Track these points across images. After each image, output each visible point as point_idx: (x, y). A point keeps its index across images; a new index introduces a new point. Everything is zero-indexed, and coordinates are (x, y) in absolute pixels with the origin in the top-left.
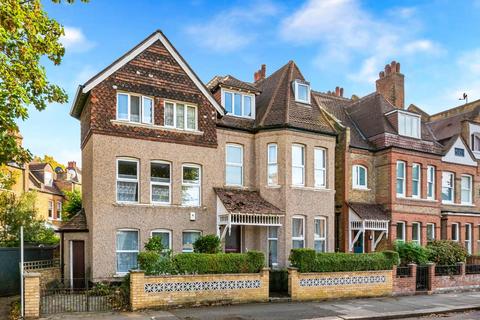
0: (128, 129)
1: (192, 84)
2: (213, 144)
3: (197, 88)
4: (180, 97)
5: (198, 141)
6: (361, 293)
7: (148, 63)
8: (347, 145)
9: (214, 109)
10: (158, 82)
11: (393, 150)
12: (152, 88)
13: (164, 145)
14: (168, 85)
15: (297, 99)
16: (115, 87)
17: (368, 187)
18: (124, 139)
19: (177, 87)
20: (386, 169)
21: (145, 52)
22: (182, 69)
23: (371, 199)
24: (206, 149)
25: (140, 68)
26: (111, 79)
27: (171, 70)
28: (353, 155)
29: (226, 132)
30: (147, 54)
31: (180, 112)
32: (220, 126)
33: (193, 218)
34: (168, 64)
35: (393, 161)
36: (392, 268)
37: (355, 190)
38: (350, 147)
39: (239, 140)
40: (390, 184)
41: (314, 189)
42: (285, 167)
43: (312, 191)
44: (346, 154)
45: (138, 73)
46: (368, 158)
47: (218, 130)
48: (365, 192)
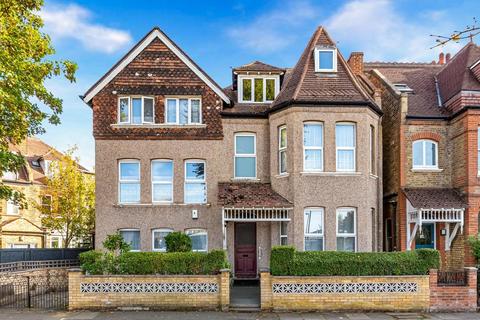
0: (127, 132)
1: (194, 76)
2: (218, 135)
3: (199, 79)
4: (181, 91)
5: (200, 135)
6: (373, 306)
7: (146, 63)
8: (403, 116)
9: (218, 98)
10: (157, 80)
11: (470, 112)
12: (151, 87)
13: (163, 143)
14: (167, 81)
15: (317, 69)
16: (115, 92)
17: (440, 167)
18: (123, 142)
19: (178, 81)
20: (462, 139)
21: (143, 52)
22: (182, 62)
23: (445, 182)
24: (210, 142)
25: (138, 69)
26: (111, 85)
27: (171, 65)
28: (413, 129)
29: (233, 120)
30: (145, 54)
31: (184, 107)
32: (225, 116)
33: (195, 216)
34: (168, 60)
35: (470, 127)
36: (428, 273)
37: (417, 173)
38: (407, 118)
39: (249, 127)
40: (467, 159)
41: (336, 174)
42: (293, 151)
43: (332, 177)
44: (402, 127)
45: (137, 74)
46: (438, 128)
47: (223, 120)
48: (433, 173)
